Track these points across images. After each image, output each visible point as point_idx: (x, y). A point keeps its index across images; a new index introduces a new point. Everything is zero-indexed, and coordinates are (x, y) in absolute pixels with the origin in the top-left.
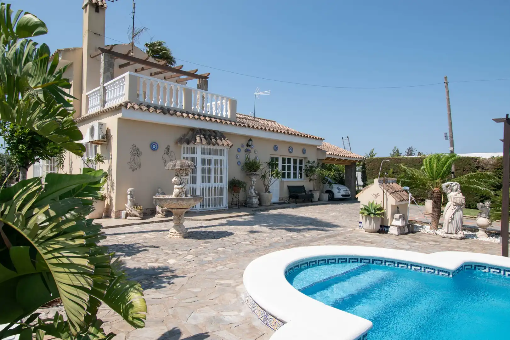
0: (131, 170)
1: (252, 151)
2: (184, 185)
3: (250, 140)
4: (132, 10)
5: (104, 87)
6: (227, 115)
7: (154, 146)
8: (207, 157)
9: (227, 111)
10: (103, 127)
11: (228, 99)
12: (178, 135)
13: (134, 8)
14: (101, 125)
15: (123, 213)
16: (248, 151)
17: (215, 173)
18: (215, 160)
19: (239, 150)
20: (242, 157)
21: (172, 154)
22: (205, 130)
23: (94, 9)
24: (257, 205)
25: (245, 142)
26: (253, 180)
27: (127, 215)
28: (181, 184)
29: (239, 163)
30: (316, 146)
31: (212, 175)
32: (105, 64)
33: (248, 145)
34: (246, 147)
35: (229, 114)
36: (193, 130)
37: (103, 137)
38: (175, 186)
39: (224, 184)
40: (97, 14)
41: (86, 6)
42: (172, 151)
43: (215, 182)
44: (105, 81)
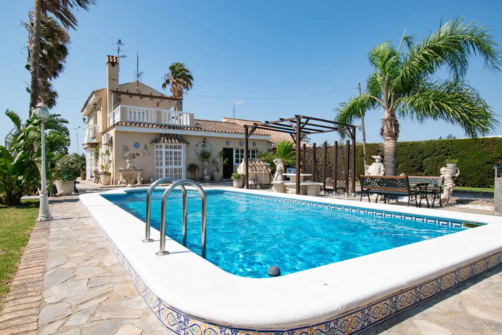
0: (123, 159)
1: (208, 146)
2: (132, 163)
3: (205, 138)
4: (136, 61)
5: (114, 113)
6: (187, 124)
7: (137, 145)
8: (169, 150)
9: (187, 121)
10: (109, 136)
11: (187, 114)
12: (153, 138)
13: (138, 58)
14: (108, 135)
15: (119, 182)
16: (204, 146)
17: (175, 160)
18: (175, 152)
19: (197, 145)
20: (200, 149)
21: (149, 149)
22: (169, 134)
23: (111, 65)
24: (209, 180)
25: (202, 140)
26: (205, 164)
27: (121, 183)
28: (131, 163)
29: (197, 153)
30: (266, 140)
31: (173, 161)
32: (114, 99)
33: (204, 142)
34: (202, 143)
35: (188, 123)
36: (161, 134)
37: (109, 142)
38: (128, 164)
39: (183, 166)
40: (113, 67)
41: (107, 63)
42: (148, 148)
43: (175, 165)
44: (114, 109)
